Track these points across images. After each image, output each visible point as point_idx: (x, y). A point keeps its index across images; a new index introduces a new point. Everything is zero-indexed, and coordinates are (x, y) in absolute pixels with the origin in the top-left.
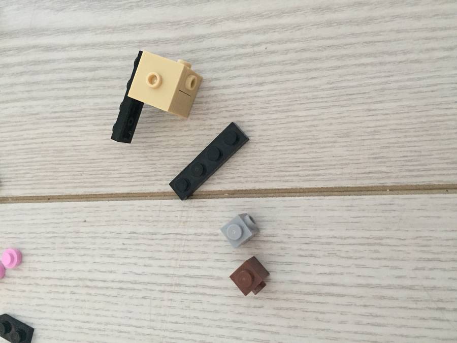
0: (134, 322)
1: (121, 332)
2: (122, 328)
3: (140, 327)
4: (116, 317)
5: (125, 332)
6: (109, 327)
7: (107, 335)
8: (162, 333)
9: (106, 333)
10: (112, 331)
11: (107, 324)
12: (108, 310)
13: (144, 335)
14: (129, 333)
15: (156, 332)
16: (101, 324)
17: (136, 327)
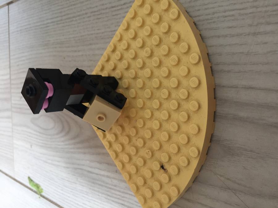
0: (238, 7)
1: (226, 17)
2: (227, 14)
3: (243, 9)
4: (222, 6)
5: (230, 16)
6: (216, 15)
7: (214, 22)
8: (264, 9)
9: (213, 20)
10: (218, 18)
11: (214, 13)
12: (216, 3)
13: (246, 14)
14: (233, 15)
15: (259, 9)
16: (209, 14)
17: (240, 9)
